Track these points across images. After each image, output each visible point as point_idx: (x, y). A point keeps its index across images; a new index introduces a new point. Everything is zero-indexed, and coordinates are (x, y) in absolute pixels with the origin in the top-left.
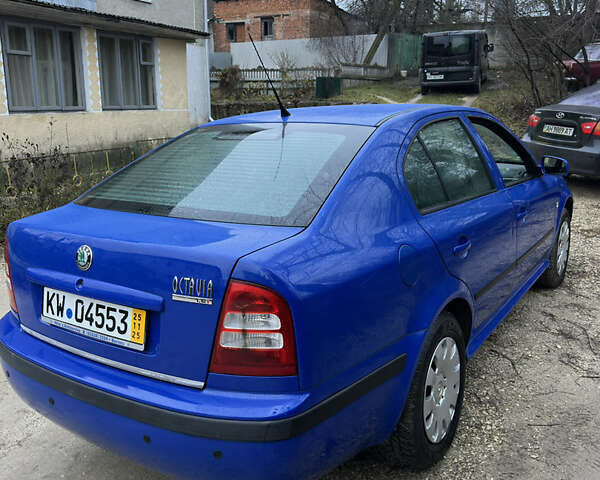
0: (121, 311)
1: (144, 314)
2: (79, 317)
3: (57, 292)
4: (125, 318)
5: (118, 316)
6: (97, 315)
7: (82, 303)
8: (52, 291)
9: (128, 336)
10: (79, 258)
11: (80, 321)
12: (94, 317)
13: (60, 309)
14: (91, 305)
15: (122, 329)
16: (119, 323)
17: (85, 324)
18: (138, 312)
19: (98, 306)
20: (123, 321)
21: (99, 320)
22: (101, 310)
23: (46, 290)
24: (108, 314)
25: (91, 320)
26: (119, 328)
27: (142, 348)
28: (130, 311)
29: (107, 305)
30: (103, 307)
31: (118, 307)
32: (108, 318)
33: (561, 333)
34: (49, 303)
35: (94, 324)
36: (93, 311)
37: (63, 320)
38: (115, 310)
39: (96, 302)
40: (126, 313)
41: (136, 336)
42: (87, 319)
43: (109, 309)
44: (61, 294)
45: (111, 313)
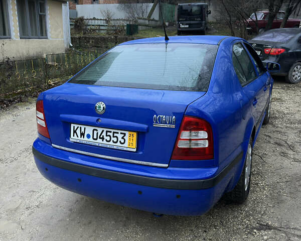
0: (121, 133)
1: (135, 134)
2: (95, 137)
3: (80, 126)
4: (124, 136)
5: (120, 136)
6: (107, 136)
7: (97, 130)
8: (76, 126)
9: (126, 145)
10: (97, 108)
11: (96, 139)
12: (105, 137)
13: (82, 134)
14: (103, 131)
15: (123, 141)
16: (120, 139)
17: (99, 141)
18: (132, 133)
19: (107, 132)
20: (123, 138)
21: (108, 138)
22: (108, 134)
23: (72, 125)
24: (113, 135)
25: (103, 139)
26: (120, 141)
27: (135, 150)
28: (127, 133)
29: (113, 131)
30: (111, 132)
31: (119, 132)
32: (114, 137)
33: (276, 143)
34: (75, 132)
35: (105, 140)
36: (104, 134)
37: (85, 140)
38: (118, 133)
39: (105, 130)
40: (125, 134)
41: (131, 145)
42: (100, 138)
43: (114, 133)
44: (83, 127)
45: (115, 135)
